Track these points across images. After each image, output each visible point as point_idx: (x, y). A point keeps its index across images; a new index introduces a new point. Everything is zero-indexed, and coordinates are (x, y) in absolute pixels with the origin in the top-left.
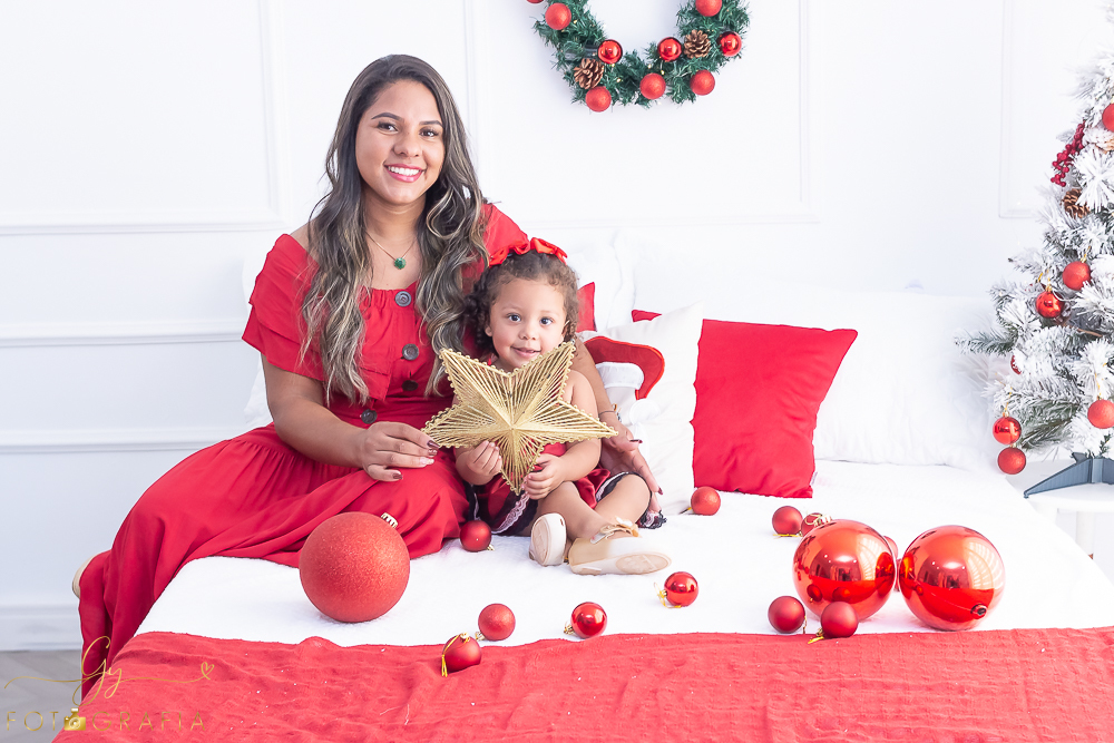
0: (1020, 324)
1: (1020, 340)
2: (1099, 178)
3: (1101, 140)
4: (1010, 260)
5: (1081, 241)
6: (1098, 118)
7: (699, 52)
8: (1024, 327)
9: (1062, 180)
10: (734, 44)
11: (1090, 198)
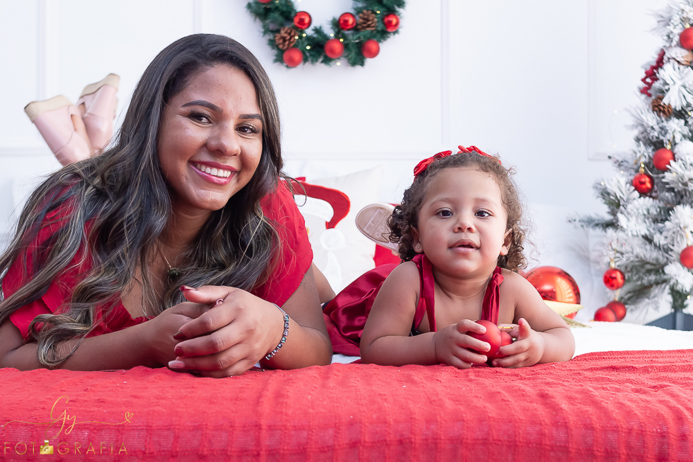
0: (622, 196)
1: (622, 208)
2: (679, 83)
3: (679, 55)
4: (610, 157)
5: (666, 132)
6: (676, 39)
7: (369, 26)
8: (625, 198)
9: (649, 91)
10: (394, 22)
11: (673, 99)
